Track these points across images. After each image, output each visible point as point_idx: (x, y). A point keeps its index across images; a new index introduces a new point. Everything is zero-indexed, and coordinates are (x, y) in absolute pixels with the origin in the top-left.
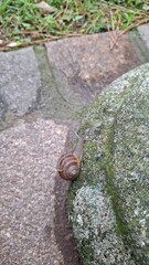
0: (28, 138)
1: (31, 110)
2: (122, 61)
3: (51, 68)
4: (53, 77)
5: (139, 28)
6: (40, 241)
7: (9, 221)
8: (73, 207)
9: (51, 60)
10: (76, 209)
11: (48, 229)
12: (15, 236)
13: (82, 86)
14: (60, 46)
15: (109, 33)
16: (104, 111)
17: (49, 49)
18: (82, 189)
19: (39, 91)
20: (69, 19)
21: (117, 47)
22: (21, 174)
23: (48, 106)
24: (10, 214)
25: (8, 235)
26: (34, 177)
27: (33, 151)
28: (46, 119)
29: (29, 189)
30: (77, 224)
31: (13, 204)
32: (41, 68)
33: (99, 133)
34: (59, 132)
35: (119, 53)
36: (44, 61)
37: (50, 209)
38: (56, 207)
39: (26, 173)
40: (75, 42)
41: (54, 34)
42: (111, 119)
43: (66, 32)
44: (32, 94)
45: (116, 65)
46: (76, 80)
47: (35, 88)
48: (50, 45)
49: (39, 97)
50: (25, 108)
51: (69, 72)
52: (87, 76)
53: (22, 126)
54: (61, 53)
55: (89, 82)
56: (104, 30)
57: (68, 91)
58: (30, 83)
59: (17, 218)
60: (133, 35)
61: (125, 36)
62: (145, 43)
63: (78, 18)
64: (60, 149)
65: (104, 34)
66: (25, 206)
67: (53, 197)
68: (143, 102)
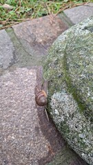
0: (13, 80)
1: (11, 64)
2: (59, 30)
3: (19, 39)
4: (21, 44)
5: (64, 11)
6: (33, 137)
7: (12, 129)
8: (51, 106)
9: (17, 35)
10: (53, 107)
11: (37, 129)
12: (17, 137)
13: (39, 46)
14: (21, 26)
15: (48, 16)
16: (57, 52)
17: (15, 29)
18: (54, 95)
19: (14, 53)
20: (23, 12)
21: (54, 23)
22: (13, 101)
23: (21, 60)
24: (12, 125)
25: (13, 137)
26: (22, 101)
27: (18, 87)
28: (22, 67)
29: (21, 108)
30: (55, 115)
31: (12, 119)
32: (12, 40)
33: (57, 63)
34: (31, 74)
35: (56, 26)
36: (13, 35)
37: (36, 117)
38: (39, 115)
39: (16, 100)
40: (29, 23)
41: (16, 21)
42: (62, 55)
43: (23, 19)
44: (10, 56)
45: (56, 32)
46: (35, 44)
47: (11, 52)
48: (15, 27)
49: (14, 56)
50: (7, 63)
51: (30, 40)
52: (41, 40)
53: (8, 74)
54: (23, 30)
55: (42, 44)
56: (44, 15)
57: (31, 50)
58: (7, 50)
59: (17, 127)
60: (61, 15)
61: (58, 17)
62: (69, 19)
63: (28, 10)
64: (34, 83)
65: (45, 17)
66: (20, 118)
67: (36, 110)
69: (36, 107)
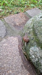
0: (7, 43)
1: (5, 36)
2: (25, 19)
3: (8, 24)
4: (9, 26)
5: (26, 11)
6: (21, 70)
7: (10, 68)
8: (30, 54)
9: (7, 22)
10: (31, 54)
11: (22, 66)
12: (13, 72)
13: (17, 27)
14: (8, 18)
15: (19, 13)
16: (29, 28)
17: (5, 20)
18: (31, 48)
19: (6, 30)
20: (8, 12)
21: (22, 16)
22: (9, 53)
23: (10, 33)
24: (9, 66)
25: (11, 72)
26: (13, 53)
27: (10, 46)
28: (11, 36)
29: (12, 56)
30: (33, 58)
31: (9, 62)
32: (5, 24)
33: (30, 33)
34: (15, 39)
35: (23, 18)
36: (5, 22)
37: (21, 60)
38: (22, 59)
39: (10, 53)
40: (12, 17)
41: (5, 16)
43: (8, 15)
44: (4, 31)
45: (24, 20)
46: (15, 25)
47: (5, 30)
48: (5, 18)
49: (7, 32)
50: (3, 35)
51: (13, 24)
52: (18, 24)
53: (4, 40)
54: (9, 20)
55: (19, 25)
56: (17, 13)
57: (14, 29)
58: (3, 29)
59: (12, 66)
60: (25, 13)
62: (29, 14)
63: (10, 11)
64: (18, 43)
66: (13, 62)
67: (20, 57)
68: (39, 22)
69: (20, 55)
